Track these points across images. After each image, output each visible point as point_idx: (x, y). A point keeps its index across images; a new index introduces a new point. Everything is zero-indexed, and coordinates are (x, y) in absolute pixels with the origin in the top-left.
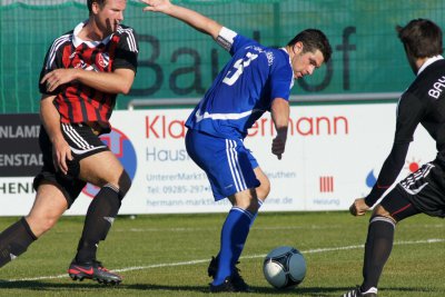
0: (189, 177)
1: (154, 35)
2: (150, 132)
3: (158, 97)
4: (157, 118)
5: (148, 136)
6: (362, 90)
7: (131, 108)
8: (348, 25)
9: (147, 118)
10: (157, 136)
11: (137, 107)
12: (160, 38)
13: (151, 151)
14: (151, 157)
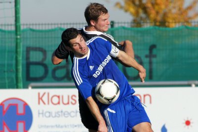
0: (62, 127)
1: (44, 48)
2: (41, 102)
3: (46, 82)
4: (44, 94)
5: (39, 103)
6: (159, 80)
7: (30, 88)
8: (152, 43)
9: (39, 94)
10: (44, 103)
11: (33, 87)
12: (47, 49)
13: (41, 112)
14: (41, 115)
